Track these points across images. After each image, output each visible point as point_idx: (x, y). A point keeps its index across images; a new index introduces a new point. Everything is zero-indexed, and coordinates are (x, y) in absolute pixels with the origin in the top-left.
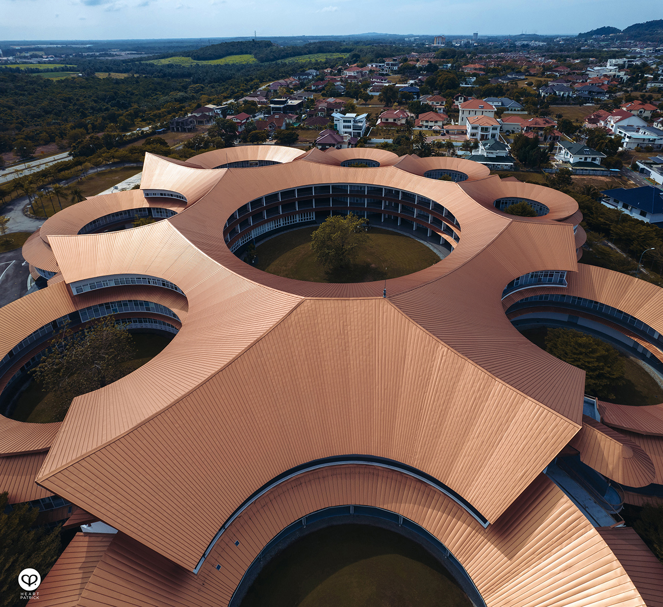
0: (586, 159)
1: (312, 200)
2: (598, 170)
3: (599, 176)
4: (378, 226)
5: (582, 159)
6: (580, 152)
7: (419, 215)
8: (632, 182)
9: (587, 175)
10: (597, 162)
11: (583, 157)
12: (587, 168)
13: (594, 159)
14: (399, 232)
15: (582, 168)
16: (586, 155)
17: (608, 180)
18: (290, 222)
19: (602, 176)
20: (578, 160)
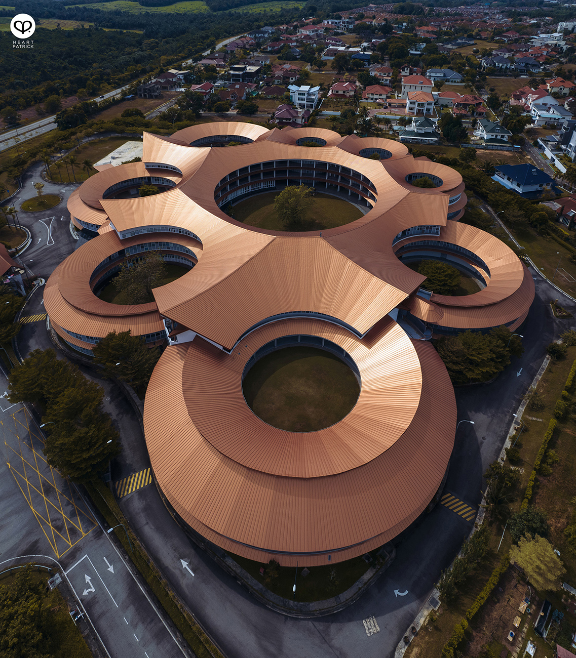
0: (496, 136)
1: (273, 171)
2: (505, 146)
3: (505, 151)
4: (323, 192)
5: (493, 136)
6: (492, 131)
7: (353, 184)
8: (529, 157)
9: (496, 150)
10: (504, 139)
11: (494, 134)
12: (496, 144)
13: (503, 137)
14: (338, 196)
15: (492, 144)
16: (497, 133)
17: (510, 155)
18: (256, 188)
19: (507, 151)
20: (490, 137)
